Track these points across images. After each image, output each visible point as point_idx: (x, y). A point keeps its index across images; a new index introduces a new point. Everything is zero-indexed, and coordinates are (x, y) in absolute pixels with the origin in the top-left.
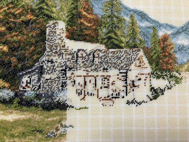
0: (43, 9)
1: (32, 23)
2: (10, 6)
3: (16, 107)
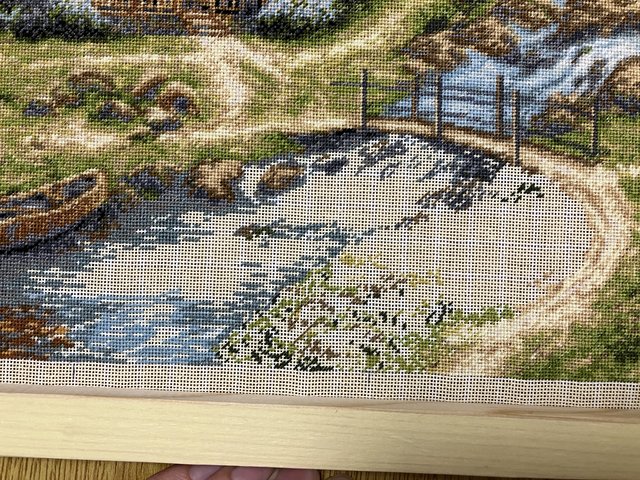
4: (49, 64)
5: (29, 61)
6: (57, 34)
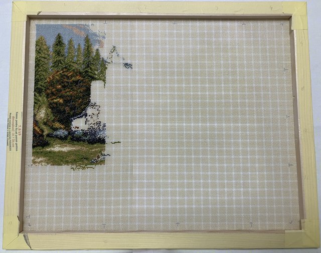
0: (88, 72)
1: (80, 83)
2: (65, 70)
3: (69, 142)
4: (97, 150)
5: (92, 149)
6: (99, 142)
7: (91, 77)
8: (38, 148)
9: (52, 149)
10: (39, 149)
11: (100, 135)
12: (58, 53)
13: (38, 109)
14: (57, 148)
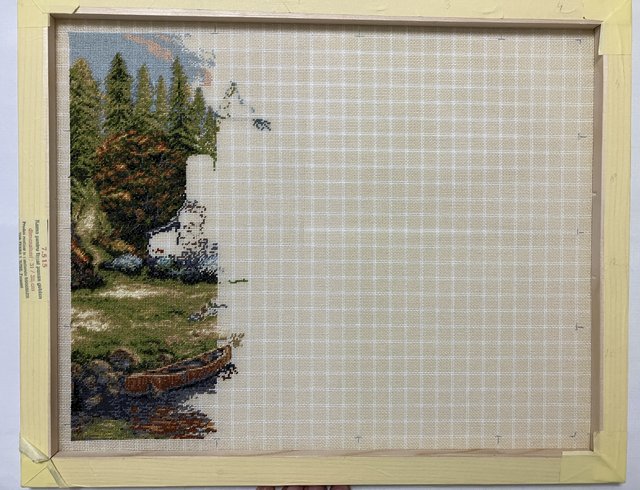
0: (180, 136)
1: (165, 159)
2: (132, 132)
3: (144, 279)
4: (200, 295)
7: (187, 147)
8: (83, 290)
9: (112, 293)
10: (83, 293)
11: (207, 266)
12: (118, 96)
13: (81, 212)
14: (120, 292)
